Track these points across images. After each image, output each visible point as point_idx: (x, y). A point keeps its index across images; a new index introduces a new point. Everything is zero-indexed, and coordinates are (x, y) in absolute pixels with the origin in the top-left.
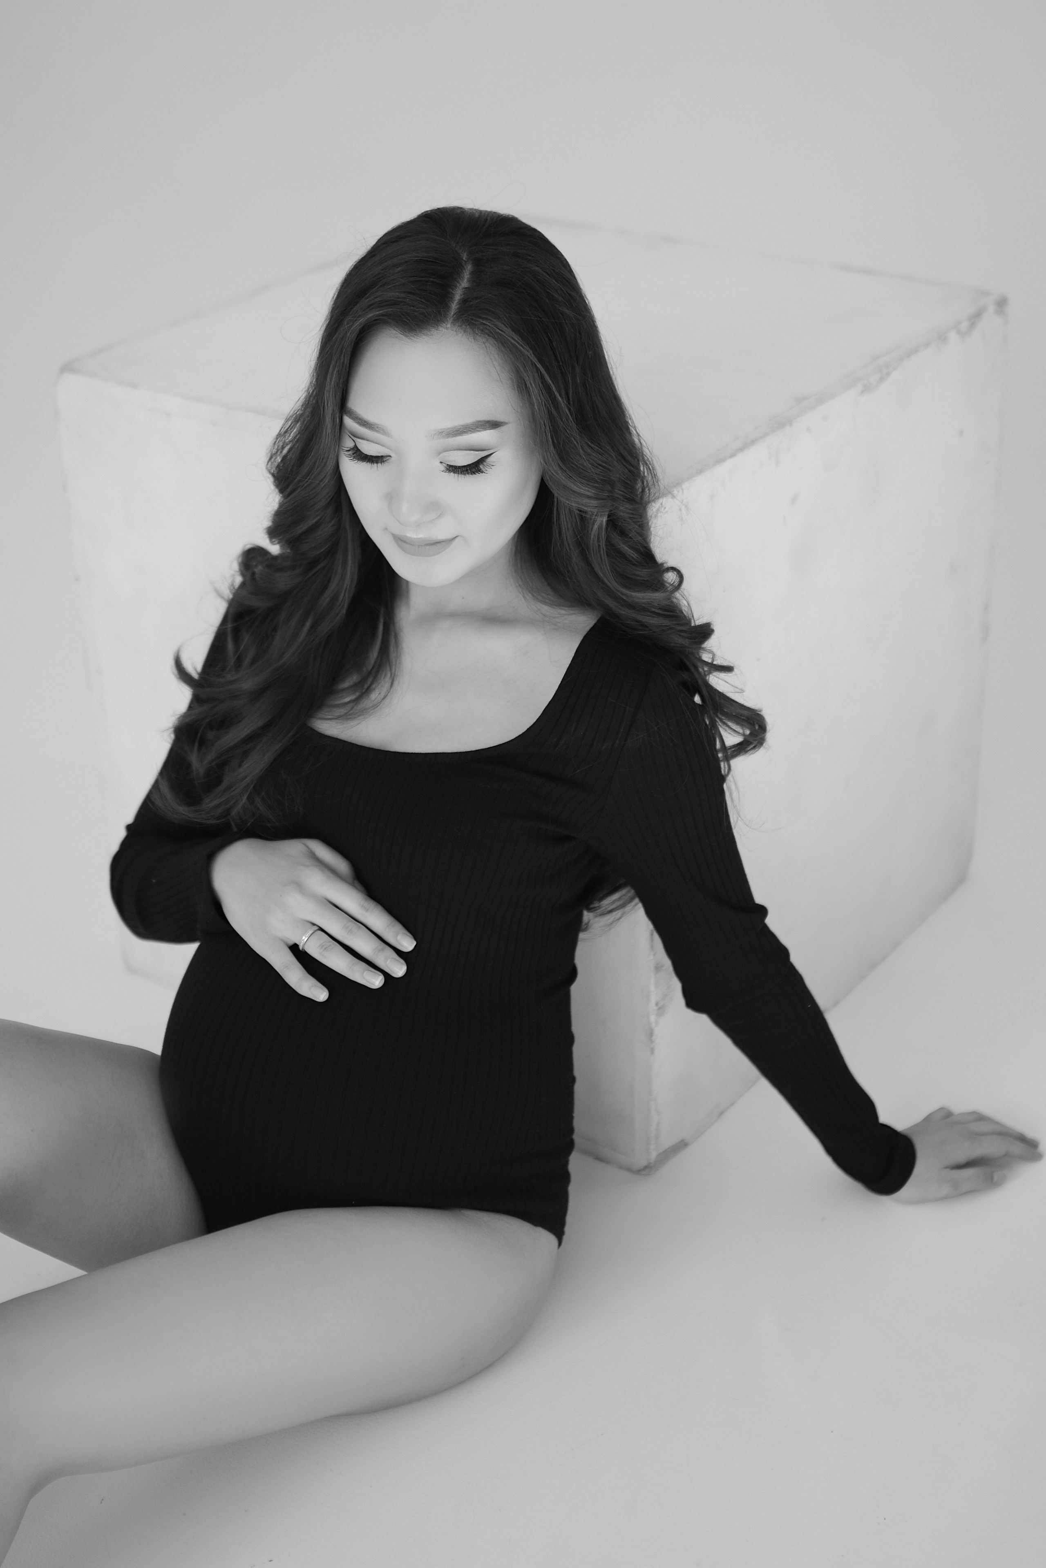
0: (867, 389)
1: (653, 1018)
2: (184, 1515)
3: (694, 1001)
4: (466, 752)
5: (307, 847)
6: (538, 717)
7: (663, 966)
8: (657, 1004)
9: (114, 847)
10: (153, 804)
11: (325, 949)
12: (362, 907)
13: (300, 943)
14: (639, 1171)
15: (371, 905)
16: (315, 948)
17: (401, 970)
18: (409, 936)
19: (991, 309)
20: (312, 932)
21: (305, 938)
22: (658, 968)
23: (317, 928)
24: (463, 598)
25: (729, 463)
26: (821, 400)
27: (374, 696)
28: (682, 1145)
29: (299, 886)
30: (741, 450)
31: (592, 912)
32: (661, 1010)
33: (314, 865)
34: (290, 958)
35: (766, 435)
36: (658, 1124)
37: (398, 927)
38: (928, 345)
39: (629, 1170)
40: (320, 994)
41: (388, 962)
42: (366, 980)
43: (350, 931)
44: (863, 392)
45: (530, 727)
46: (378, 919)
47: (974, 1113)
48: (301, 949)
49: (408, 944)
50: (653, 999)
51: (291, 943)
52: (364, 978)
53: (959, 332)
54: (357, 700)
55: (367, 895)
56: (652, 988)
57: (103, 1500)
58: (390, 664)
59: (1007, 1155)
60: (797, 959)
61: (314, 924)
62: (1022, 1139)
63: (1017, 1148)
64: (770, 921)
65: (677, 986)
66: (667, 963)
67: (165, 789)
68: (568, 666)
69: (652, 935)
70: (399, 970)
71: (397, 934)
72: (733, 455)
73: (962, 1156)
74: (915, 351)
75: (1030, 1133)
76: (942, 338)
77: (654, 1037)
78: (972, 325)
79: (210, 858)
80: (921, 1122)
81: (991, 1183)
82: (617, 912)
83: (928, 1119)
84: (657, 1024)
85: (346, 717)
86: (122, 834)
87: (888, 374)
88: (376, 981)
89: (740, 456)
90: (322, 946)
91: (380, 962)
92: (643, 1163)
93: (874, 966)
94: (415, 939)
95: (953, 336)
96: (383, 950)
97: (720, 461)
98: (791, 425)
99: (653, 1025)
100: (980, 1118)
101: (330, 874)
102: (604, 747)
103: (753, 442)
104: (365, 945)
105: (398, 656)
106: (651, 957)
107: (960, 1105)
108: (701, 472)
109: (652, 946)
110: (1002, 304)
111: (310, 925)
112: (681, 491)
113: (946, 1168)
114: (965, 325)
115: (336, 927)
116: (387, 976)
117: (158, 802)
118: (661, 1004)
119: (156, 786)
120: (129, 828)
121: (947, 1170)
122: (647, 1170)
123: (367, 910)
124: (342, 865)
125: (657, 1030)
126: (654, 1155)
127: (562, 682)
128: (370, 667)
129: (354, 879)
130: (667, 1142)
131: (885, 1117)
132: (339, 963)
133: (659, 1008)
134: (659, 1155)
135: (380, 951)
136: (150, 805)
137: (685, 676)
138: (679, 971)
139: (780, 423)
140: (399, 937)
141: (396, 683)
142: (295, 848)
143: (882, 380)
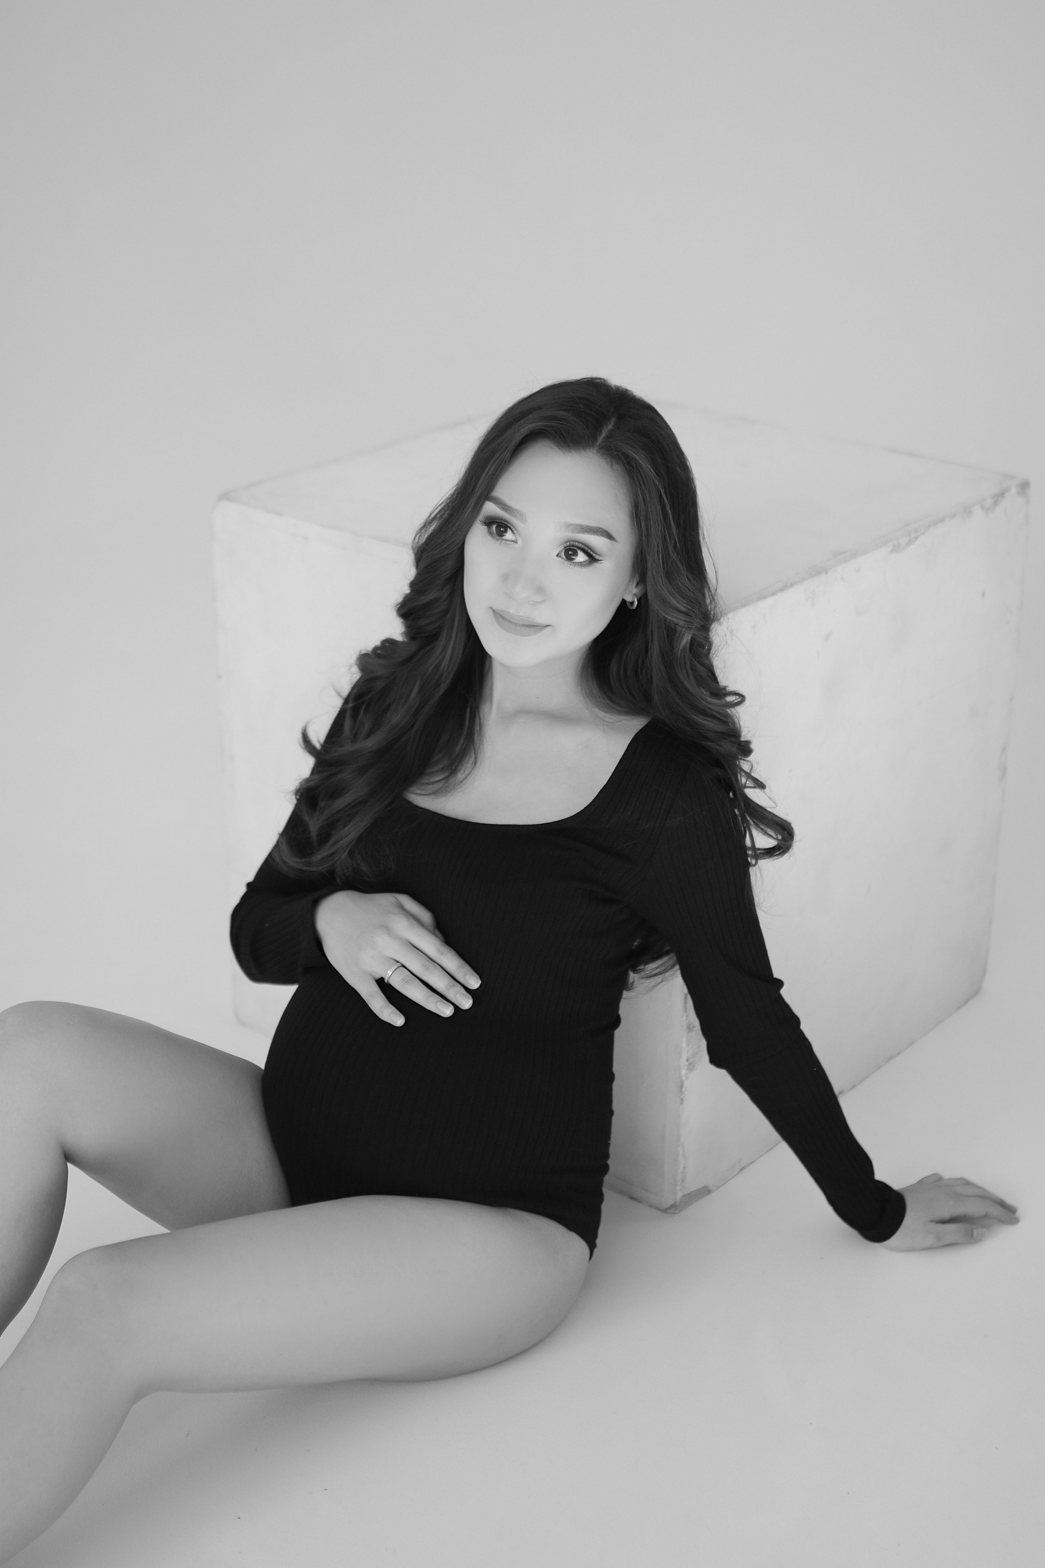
0: (896, 549)
1: (684, 1072)
2: (256, 1450)
3: (717, 1058)
4: (533, 825)
5: (397, 899)
6: (593, 798)
7: (694, 1027)
8: (687, 1060)
9: (235, 900)
10: (273, 861)
11: (406, 982)
12: (439, 951)
13: (386, 976)
14: (666, 1209)
15: (446, 949)
16: (397, 981)
17: (468, 1003)
18: (476, 976)
19: (1014, 490)
20: (396, 967)
21: (390, 973)
22: (690, 1028)
23: (400, 965)
24: (538, 698)
25: (770, 601)
26: (855, 555)
27: (460, 776)
28: (704, 1192)
29: (387, 930)
30: (781, 590)
31: (636, 973)
32: (691, 1066)
33: (401, 914)
34: (376, 988)
35: (804, 579)
36: (684, 1167)
37: (468, 968)
38: (954, 516)
39: (658, 1209)
40: (398, 1020)
41: (457, 997)
42: (439, 1010)
43: (427, 969)
44: (892, 551)
45: (587, 806)
46: (451, 961)
47: (961, 1179)
48: (386, 981)
49: (474, 983)
50: (685, 1056)
51: (378, 977)
52: (437, 1008)
53: (983, 507)
54: (447, 778)
55: (444, 942)
56: (684, 1045)
57: (188, 1434)
58: (474, 749)
59: (986, 1216)
60: (806, 1027)
61: (398, 962)
62: (1002, 1204)
63: (996, 1211)
64: (783, 992)
65: (704, 1043)
66: (697, 1023)
67: (284, 847)
68: (621, 757)
69: (686, 998)
70: (466, 1003)
71: (466, 974)
72: (774, 594)
73: (946, 1214)
74: (942, 520)
75: (1009, 1201)
76: (967, 511)
77: (684, 1089)
78: (996, 503)
79: (316, 903)
80: (915, 1184)
81: (971, 1239)
82: (658, 977)
83: (920, 1182)
84: (687, 1078)
85: (435, 793)
86: (243, 890)
87: (916, 538)
88: (447, 1011)
89: (780, 595)
90: (403, 980)
91: (451, 996)
92: (670, 1202)
93: (890, 1059)
94: (481, 979)
95: (977, 510)
96: (453, 986)
97: (762, 597)
98: (826, 573)
99: (684, 1078)
100: (966, 1183)
101: (415, 922)
102: (647, 826)
103: (792, 585)
104: (439, 982)
105: (481, 740)
106: (685, 1018)
107: (949, 1172)
108: (745, 605)
109: (685, 1008)
110: (1024, 487)
111: (395, 962)
112: (727, 620)
113: (932, 1221)
114: (989, 502)
115: (416, 965)
116: (456, 1007)
117: (277, 859)
118: (691, 1061)
119: (277, 846)
120: (249, 885)
121: (932, 1223)
122: (673, 1209)
123: (442, 954)
124: (426, 916)
125: (686, 1084)
126: (680, 1195)
127: (615, 770)
128: (457, 752)
129: (435, 928)
130: (692, 1185)
131: (881, 1174)
132: (417, 994)
133: (690, 1064)
134: (684, 1196)
135: (451, 987)
136: (271, 861)
137: (719, 772)
138: (706, 1031)
139: (817, 571)
140: (467, 977)
141: (478, 763)
142: (386, 900)
143: (910, 542)
